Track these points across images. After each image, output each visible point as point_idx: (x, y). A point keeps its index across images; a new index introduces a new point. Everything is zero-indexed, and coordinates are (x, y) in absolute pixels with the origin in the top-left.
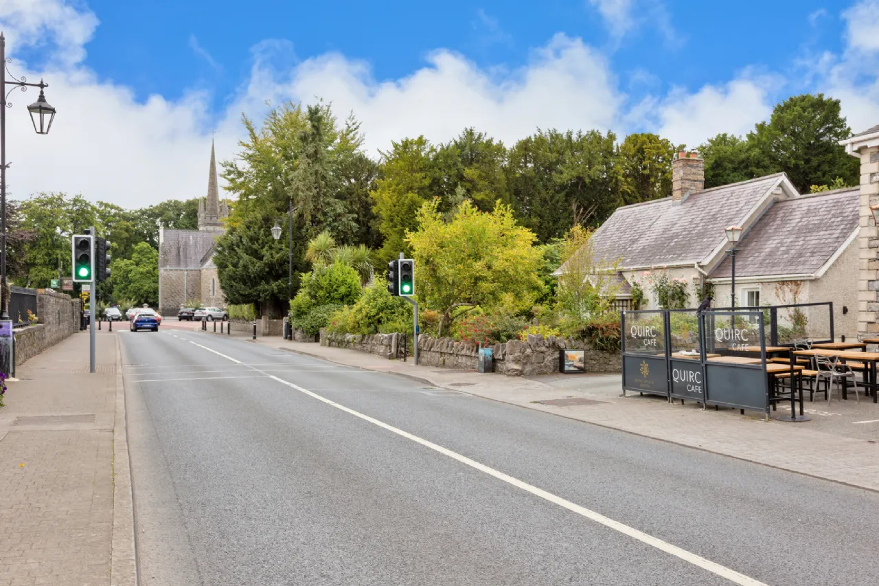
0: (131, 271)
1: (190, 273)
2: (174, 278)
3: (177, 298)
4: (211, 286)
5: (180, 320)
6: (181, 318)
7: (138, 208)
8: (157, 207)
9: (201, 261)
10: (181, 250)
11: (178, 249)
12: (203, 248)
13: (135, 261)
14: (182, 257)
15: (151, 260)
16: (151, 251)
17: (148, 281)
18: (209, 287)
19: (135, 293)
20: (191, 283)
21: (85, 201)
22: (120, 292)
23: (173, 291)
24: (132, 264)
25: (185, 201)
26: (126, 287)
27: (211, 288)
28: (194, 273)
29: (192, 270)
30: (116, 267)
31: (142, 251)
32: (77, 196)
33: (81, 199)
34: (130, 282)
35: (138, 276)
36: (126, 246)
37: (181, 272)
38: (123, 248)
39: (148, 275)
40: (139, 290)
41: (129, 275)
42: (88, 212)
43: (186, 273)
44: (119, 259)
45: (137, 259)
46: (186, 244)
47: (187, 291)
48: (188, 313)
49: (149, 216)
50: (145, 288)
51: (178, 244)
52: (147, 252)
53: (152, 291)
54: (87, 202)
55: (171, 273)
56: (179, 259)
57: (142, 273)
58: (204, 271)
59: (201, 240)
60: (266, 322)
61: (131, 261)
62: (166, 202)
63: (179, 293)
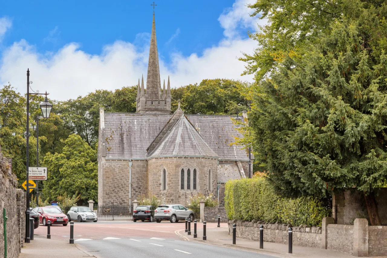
0: (62, 165)
1: (136, 164)
2: (117, 170)
3: (121, 194)
4: (162, 178)
5: (135, 221)
6: (136, 219)
7: (66, 100)
8: (85, 99)
9: (148, 150)
10: (125, 136)
11: (122, 135)
12: (149, 133)
13: (65, 154)
14: (125, 145)
15: (82, 153)
16: (82, 144)
17: (81, 176)
18: (159, 180)
19: (66, 189)
20: (137, 176)
21: (14, 92)
22: (51, 188)
23: (116, 185)
24: (62, 158)
25: (114, 91)
26: (57, 183)
27: (162, 182)
28: (140, 163)
29: (138, 160)
30: (46, 161)
31: (72, 144)
32: (6, 87)
33: (10, 89)
34: (61, 177)
35: (69, 171)
36: (55, 140)
37: (125, 163)
38: (51, 142)
39: (80, 169)
40: (71, 185)
41: (60, 170)
42: (17, 105)
43: (130, 164)
44: (49, 153)
45: (68, 153)
46: (130, 130)
47: (132, 185)
48: (145, 212)
49: (78, 108)
50: (77, 184)
51: (121, 129)
52: (78, 145)
53: (84, 187)
54: (16, 92)
55: (114, 164)
56: (123, 148)
57: (73, 167)
58: (152, 162)
59: (147, 125)
60: (365, 230)
61: (62, 155)
62: (94, 92)
63: (122, 187)
